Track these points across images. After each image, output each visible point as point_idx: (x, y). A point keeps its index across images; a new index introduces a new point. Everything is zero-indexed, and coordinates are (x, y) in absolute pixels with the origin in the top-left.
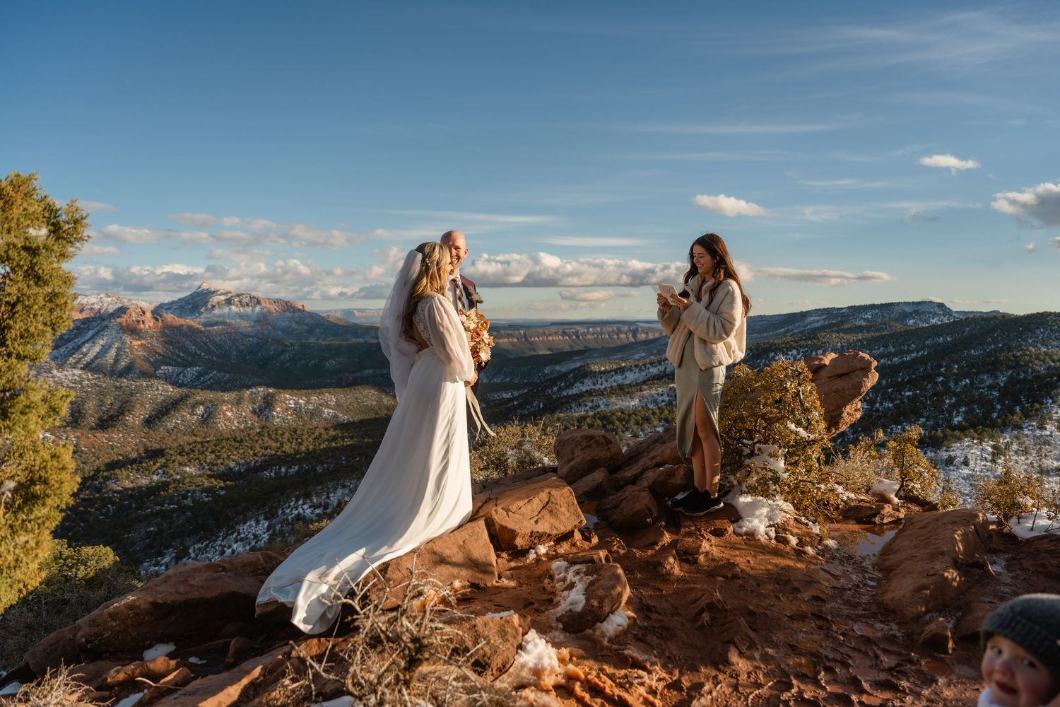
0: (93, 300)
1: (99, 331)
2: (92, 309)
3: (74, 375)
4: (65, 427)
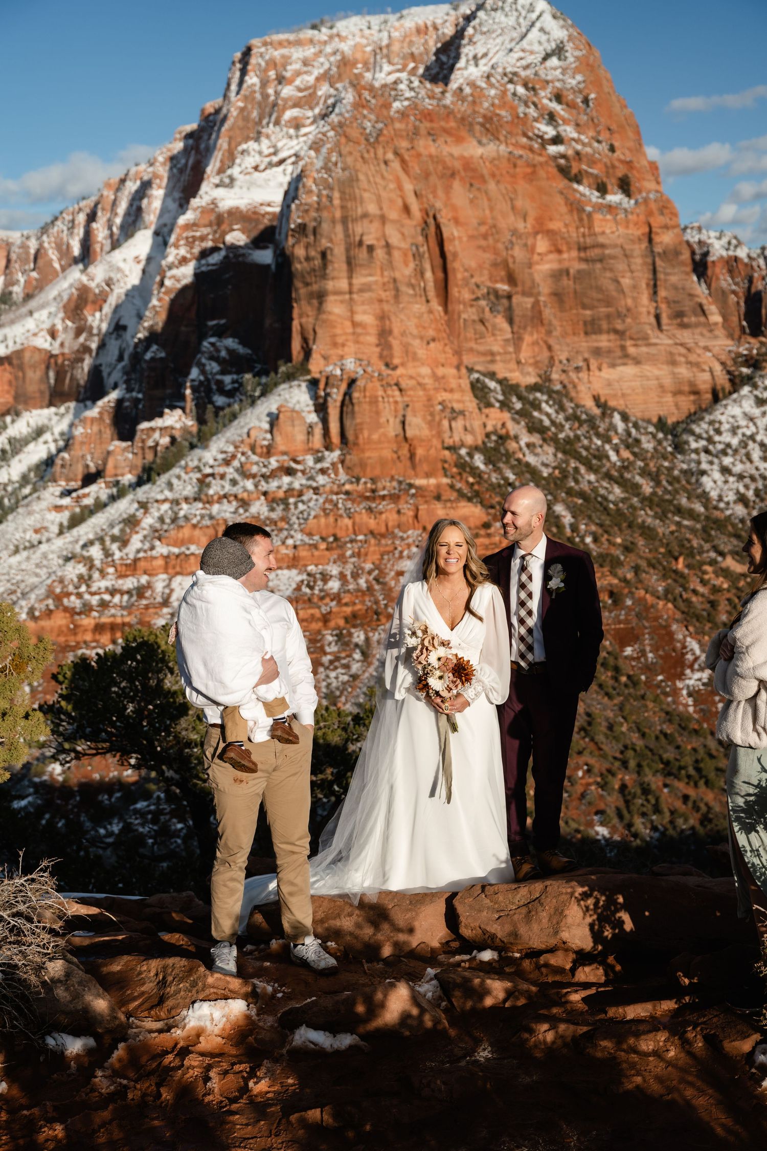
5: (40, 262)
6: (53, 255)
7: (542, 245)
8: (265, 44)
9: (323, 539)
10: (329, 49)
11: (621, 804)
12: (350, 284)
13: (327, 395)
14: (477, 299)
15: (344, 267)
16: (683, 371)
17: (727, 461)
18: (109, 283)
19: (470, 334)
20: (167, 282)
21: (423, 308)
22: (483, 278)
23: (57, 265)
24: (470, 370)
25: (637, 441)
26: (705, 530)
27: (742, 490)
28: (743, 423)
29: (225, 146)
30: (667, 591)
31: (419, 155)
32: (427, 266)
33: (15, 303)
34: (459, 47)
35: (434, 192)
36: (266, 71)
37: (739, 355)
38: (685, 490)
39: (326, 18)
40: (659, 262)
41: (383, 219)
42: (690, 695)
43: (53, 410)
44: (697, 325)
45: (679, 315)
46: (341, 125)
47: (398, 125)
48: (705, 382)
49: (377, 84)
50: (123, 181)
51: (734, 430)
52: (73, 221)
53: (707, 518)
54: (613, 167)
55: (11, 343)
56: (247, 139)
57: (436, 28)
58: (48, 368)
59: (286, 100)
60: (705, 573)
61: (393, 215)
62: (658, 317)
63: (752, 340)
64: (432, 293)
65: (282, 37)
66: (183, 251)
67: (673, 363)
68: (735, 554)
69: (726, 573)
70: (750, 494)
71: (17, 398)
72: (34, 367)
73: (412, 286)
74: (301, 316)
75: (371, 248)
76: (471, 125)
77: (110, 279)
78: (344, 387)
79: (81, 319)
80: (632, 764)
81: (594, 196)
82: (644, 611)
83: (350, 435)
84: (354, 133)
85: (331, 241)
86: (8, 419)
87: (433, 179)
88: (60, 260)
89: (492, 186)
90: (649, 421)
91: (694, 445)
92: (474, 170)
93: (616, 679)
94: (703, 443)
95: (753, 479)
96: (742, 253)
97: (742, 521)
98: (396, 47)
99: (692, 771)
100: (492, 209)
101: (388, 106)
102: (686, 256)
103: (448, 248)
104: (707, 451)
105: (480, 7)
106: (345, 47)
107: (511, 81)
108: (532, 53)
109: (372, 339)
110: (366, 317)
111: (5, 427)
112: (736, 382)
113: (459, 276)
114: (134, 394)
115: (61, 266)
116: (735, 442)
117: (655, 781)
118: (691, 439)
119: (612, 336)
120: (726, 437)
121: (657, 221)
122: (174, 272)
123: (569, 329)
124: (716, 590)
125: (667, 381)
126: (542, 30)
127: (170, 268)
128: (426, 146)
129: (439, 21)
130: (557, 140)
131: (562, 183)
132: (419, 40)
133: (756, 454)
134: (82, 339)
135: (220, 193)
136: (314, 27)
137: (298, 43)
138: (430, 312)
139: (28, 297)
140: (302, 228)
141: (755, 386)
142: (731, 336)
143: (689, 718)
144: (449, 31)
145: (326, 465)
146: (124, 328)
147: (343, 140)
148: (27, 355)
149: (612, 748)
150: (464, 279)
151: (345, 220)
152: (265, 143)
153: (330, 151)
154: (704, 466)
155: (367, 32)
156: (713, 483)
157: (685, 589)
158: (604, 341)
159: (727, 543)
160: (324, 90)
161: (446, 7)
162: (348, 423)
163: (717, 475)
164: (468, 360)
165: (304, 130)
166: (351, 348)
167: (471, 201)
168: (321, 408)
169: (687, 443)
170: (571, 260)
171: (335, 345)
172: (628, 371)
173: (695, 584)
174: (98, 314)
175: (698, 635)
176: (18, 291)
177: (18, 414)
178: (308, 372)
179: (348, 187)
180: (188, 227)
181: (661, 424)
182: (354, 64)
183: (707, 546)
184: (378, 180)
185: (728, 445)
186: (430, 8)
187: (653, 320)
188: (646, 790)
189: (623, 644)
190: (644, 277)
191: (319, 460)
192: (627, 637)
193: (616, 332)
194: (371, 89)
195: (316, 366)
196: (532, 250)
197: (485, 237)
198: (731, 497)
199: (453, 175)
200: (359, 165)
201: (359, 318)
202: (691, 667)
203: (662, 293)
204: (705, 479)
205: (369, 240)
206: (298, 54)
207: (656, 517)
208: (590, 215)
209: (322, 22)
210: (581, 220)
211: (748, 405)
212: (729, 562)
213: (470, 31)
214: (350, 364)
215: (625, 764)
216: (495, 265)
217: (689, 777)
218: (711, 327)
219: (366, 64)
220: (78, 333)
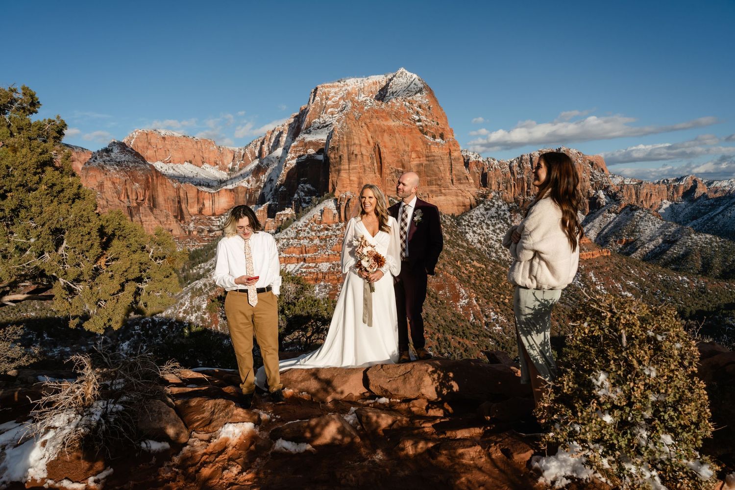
0: (725, 183)
1: (728, 207)
2: (723, 190)
3: (706, 238)
4: (697, 274)
5: (245, 158)
6: (249, 155)
7: (414, 155)
8: (322, 87)
9: (338, 252)
10: (343, 89)
11: (438, 344)
12: (349, 167)
13: (340, 204)
14: (392, 173)
15: (347, 161)
16: (461, 198)
17: (475, 229)
18: (268, 165)
19: (389, 184)
20: (287, 165)
21: (374, 175)
22: (393, 166)
23: (250, 159)
24: (389, 197)
25: (445, 222)
26: (467, 252)
27: (480, 239)
28: (480, 216)
29: (308, 120)
30: (454, 272)
31: (373, 124)
32: (375, 162)
33: (236, 171)
34: (387, 89)
35: (378, 137)
36: (322, 95)
37: (479, 194)
38: (461, 239)
39: (343, 78)
40: (453, 162)
41: (360, 145)
42: (461, 308)
44: (465, 183)
45: (459, 180)
46: (347, 114)
47: (366, 114)
48: (468, 202)
49: (359, 101)
50: (273, 131)
51: (477, 219)
52: (256, 144)
53: (468, 248)
54: (438, 130)
55: (234, 185)
56: (315, 118)
57: (379, 83)
58: (246, 193)
59: (328, 105)
60: (467, 266)
61: (364, 144)
62: (452, 180)
63: (484, 189)
64: (376, 171)
65: (328, 84)
66: (293, 155)
67: (457, 196)
68: (477, 260)
69: (474, 266)
70: (482, 240)
72: (242, 193)
73: (370, 168)
74: (332, 177)
75: (356, 155)
76: (391, 115)
78: (346, 201)
79: (258, 177)
80: (441, 331)
81: (432, 139)
82: (446, 279)
83: (348, 218)
84: (351, 117)
85: (343, 152)
87: (378, 133)
88: (251, 157)
89: (397, 135)
90: (449, 215)
91: (464, 223)
92: (391, 130)
93: (436, 302)
94: (467, 223)
95: (483, 235)
96: (480, 160)
97: (480, 249)
98: (366, 89)
99: (461, 334)
100: (397, 143)
101: (363, 108)
102: (462, 160)
103: (382, 155)
104: (468, 226)
105: (394, 76)
106: (349, 88)
107: (404, 101)
108: (411, 91)
109: (356, 186)
110: (354, 178)
112: (478, 203)
113: (386, 165)
114: (275, 202)
115: (252, 159)
116: (477, 222)
117: (449, 337)
118: (463, 221)
119: (437, 186)
120: (475, 221)
121: (452, 148)
122: (290, 162)
123: (422, 184)
124: (471, 272)
125: (455, 202)
126: (415, 84)
127: (288, 160)
128: (376, 122)
129: (380, 81)
130: (419, 121)
131: (420, 135)
132: (374, 87)
133: (485, 227)
134: (258, 184)
135: (306, 136)
136: (339, 82)
137: (333, 87)
138: (376, 177)
139: (240, 169)
140: (333, 148)
141: (485, 204)
142: (477, 187)
143: (461, 316)
144: (384, 84)
145: (339, 227)
146: (273, 180)
147: (348, 119)
148: (239, 189)
149: (435, 325)
150: (387, 166)
151: (347, 146)
152: (321, 120)
153: (343, 122)
154: (467, 230)
155: (356, 83)
156: (470, 236)
157: (460, 272)
158: (434, 188)
159: (474, 257)
160: (342, 102)
161: (383, 76)
162: (347, 213)
163: (471, 234)
164: (388, 193)
165: (334, 116)
166: (349, 188)
167: (390, 140)
168: (338, 208)
169: (462, 222)
170: (423, 160)
171: (343, 187)
172: (442, 198)
173: (463, 270)
174: (264, 176)
175: (464, 287)
176: (237, 167)
178: (334, 196)
179: (349, 135)
180: (295, 147)
181: (453, 216)
182: (352, 94)
183: (467, 258)
184: (359, 132)
185: (475, 224)
186: (378, 76)
187: (451, 181)
188: (446, 340)
189: (439, 290)
190: (448, 167)
191: (337, 226)
192: (440, 288)
193: (438, 185)
194: (357, 102)
195: (337, 194)
196: (410, 157)
197: (395, 152)
198: (476, 241)
199: (384, 131)
200: (353, 127)
201: (351, 178)
202: (462, 298)
203: (454, 172)
204: (467, 235)
205: (355, 152)
206: (333, 90)
207: (450, 247)
208: (430, 146)
209: (341, 80)
210: (427, 147)
211: (482, 210)
212: (475, 263)
213: (391, 84)
214: (348, 194)
215: (439, 330)
216: (398, 161)
217: (460, 335)
218: (470, 184)
219: (356, 94)
220: (257, 182)
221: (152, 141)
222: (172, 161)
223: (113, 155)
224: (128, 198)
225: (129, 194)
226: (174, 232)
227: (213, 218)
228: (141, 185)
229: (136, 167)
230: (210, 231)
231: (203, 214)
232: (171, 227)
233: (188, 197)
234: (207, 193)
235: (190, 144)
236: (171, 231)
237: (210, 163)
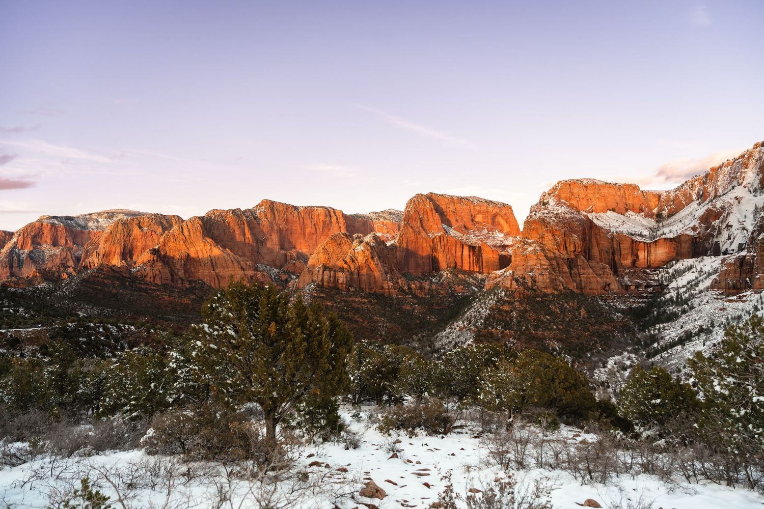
5: (676, 202)
6: (682, 198)
18: (723, 208)
23: (684, 203)
33: (663, 218)
43: (694, 259)
50: (720, 167)
52: (692, 185)
55: (676, 233)
58: (692, 242)
71: (677, 254)
72: (686, 242)
77: (724, 206)
79: (708, 223)
86: (674, 262)
88: (685, 201)
111: (673, 265)
114: (752, 254)
115: (686, 202)
134: (709, 231)
139: (670, 215)
146: (733, 226)
148: (683, 237)
174: (718, 221)
176: (665, 213)
177: (678, 261)
220: (707, 229)
221: (574, 191)
222: (594, 210)
223: (549, 207)
224: (566, 249)
225: (567, 245)
226: (612, 286)
227: (648, 271)
228: (578, 236)
229: (572, 218)
230: (648, 286)
231: (636, 267)
232: (608, 281)
233: (621, 247)
234: (642, 243)
235: (613, 191)
236: (609, 285)
237: (634, 210)
